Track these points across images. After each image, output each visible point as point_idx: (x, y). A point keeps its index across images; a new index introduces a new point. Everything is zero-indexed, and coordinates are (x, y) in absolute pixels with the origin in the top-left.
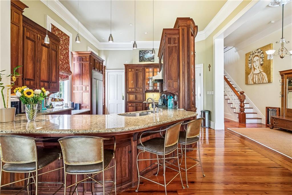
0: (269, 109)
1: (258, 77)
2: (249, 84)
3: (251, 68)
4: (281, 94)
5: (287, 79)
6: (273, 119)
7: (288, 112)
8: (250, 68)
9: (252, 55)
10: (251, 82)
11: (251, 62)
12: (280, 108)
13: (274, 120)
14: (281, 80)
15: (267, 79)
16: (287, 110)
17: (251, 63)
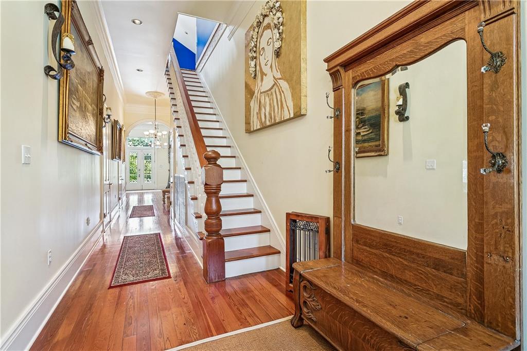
0: (295, 221)
1: (270, 100)
2: (252, 130)
3: (255, 75)
4: (332, 159)
5: (353, 90)
6: (302, 284)
7: (357, 241)
8: (253, 75)
9: (256, 30)
10: (256, 125)
11: (255, 55)
12: (328, 219)
13: (305, 287)
14: (332, 95)
15: (292, 104)
16: (354, 235)
17: (255, 58)
